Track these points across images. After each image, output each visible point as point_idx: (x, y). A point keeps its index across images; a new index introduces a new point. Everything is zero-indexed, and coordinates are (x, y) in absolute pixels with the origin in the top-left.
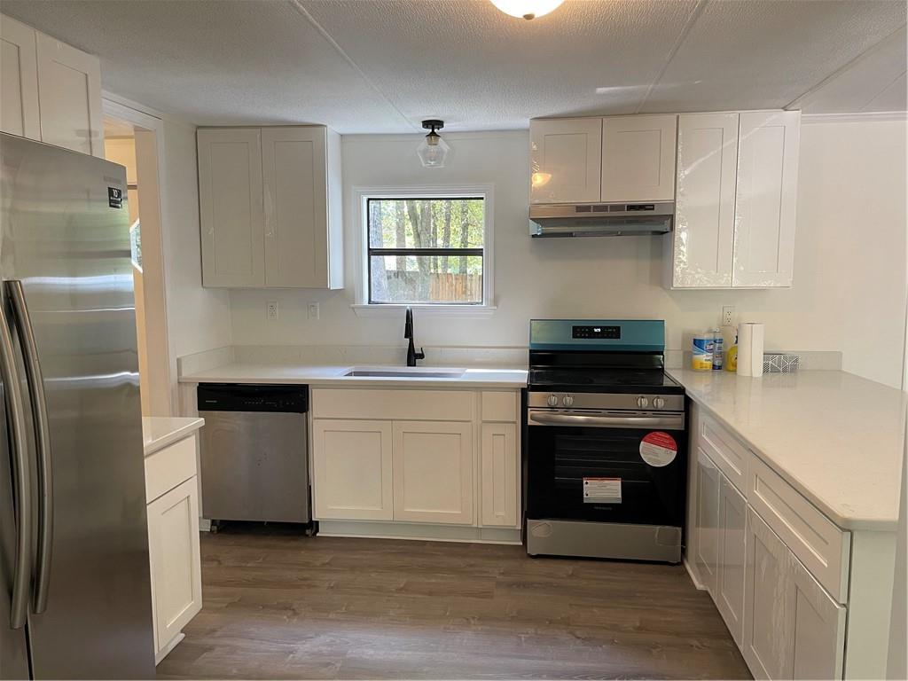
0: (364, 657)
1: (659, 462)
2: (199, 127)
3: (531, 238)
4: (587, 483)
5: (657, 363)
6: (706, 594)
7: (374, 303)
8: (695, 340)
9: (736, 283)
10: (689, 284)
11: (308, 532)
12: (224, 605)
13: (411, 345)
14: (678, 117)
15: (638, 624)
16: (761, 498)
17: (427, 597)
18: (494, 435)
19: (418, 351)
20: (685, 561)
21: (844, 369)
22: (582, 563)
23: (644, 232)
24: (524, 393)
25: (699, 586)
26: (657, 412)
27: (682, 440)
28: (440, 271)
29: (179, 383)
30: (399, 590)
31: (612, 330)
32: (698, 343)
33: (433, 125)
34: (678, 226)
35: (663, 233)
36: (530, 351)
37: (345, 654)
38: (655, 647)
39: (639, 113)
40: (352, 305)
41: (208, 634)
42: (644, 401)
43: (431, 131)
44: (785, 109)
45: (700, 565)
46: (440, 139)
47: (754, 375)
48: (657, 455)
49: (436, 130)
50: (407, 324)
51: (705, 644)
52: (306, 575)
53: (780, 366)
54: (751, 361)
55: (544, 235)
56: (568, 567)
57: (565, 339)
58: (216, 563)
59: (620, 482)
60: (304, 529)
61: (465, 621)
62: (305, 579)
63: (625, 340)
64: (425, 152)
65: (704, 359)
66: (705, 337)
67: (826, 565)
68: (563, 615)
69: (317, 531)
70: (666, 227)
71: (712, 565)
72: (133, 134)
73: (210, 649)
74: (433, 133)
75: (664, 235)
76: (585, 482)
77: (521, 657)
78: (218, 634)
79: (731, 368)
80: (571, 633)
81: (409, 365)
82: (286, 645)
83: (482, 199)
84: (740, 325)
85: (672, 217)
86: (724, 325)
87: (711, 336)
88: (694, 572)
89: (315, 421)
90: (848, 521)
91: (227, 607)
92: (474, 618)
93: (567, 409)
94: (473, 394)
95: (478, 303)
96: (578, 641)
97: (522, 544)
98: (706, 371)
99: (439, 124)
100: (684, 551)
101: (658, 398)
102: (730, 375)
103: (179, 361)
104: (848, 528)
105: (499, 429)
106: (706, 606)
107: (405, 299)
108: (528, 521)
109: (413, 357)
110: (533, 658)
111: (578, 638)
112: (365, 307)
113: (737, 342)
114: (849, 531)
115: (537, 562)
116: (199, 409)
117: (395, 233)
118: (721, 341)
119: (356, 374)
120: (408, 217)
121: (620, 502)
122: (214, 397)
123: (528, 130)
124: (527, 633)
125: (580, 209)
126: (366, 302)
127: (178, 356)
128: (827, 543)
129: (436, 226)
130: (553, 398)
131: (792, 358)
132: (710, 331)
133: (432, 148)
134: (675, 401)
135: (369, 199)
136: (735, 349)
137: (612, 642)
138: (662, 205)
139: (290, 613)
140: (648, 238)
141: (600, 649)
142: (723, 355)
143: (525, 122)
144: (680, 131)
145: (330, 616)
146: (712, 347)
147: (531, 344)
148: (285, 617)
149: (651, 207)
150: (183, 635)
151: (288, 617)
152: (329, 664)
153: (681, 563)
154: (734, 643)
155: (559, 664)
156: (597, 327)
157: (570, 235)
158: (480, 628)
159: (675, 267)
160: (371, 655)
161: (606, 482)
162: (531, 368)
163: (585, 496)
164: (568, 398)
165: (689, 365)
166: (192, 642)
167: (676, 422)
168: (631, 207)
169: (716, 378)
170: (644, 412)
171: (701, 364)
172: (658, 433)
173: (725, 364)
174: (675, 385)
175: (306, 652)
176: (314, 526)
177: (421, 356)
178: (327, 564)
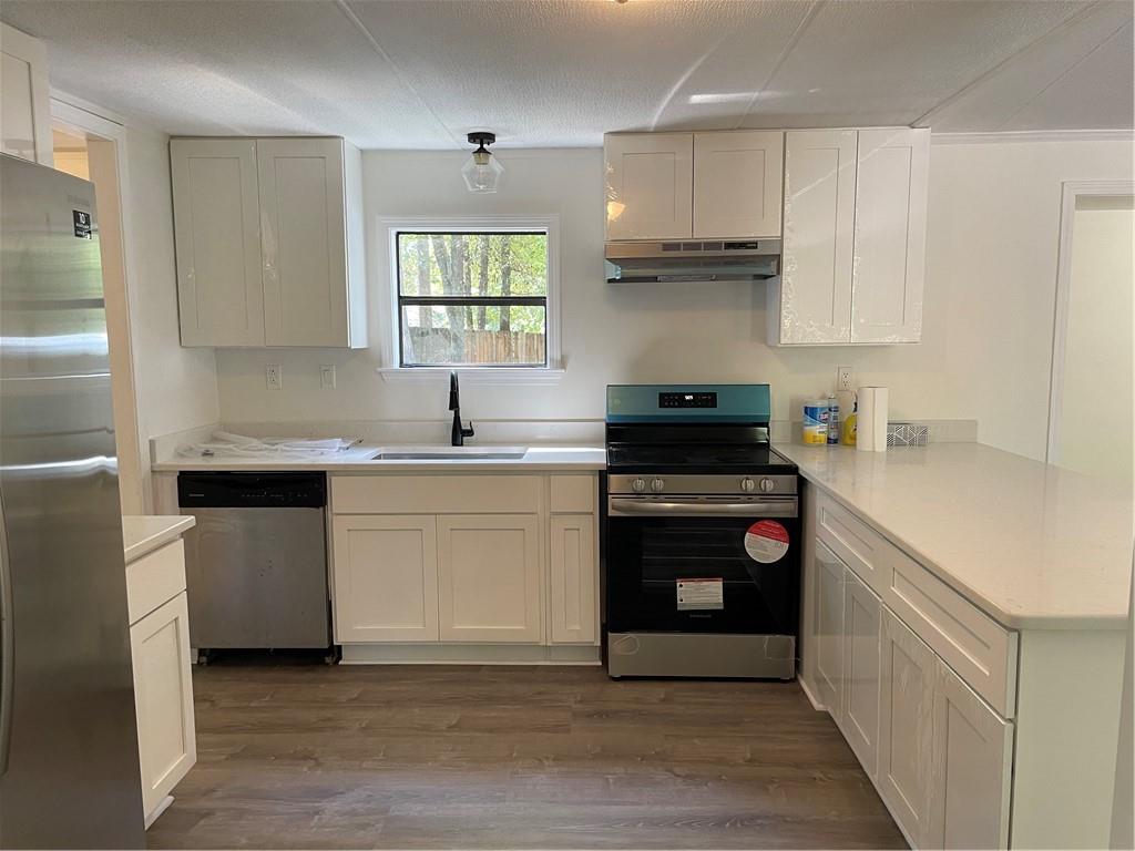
0: (412, 813)
1: (769, 557)
2: (172, 137)
3: (605, 284)
4: (681, 586)
5: (761, 437)
6: (827, 716)
7: (407, 366)
8: (806, 408)
9: (855, 339)
10: (799, 340)
11: (328, 660)
12: (224, 757)
13: (457, 419)
14: (785, 134)
15: (749, 756)
16: (900, 596)
17: (487, 734)
18: (566, 529)
19: (465, 426)
20: (799, 677)
21: (981, 440)
22: (676, 685)
23: (744, 275)
24: (603, 476)
25: (818, 706)
26: (765, 496)
27: (795, 529)
28: (476, 327)
29: (153, 471)
30: (451, 728)
31: (707, 398)
32: (810, 412)
33: (482, 138)
34: (786, 269)
35: (766, 277)
36: (608, 425)
37: (387, 812)
38: (772, 782)
39: (739, 128)
40: (379, 369)
41: (204, 795)
42: (750, 484)
43: (479, 146)
44: (912, 126)
45: (820, 681)
46: (491, 157)
47: (877, 450)
48: (765, 549)
49: (485, 146)
50: (451, 393)
51: (830, 776)
52: (328, 714)
53: (907, 438)
54: (873, 433)
55: (623, 280)
56: (660, 690)
57: (651, 409)
58: (208, 704)
59: (721, 583)
60: (322, 657)
61: (537, 762)
62: (329, 719)
63: (724, 410)
64: (472, 173)
65: (817, 430)
66: (819, 404)
67: (987, 673)
68: (657, 749)
69: (340, 658)
70: (772, 269)
71: (836, 681)
72: (85, 144)
73: (209, 814)
74: (482, 150)
75: (769, 280)
76: (678, 584)
77: (608, 804)
78: (219, 794)
79: (849, 442)
80: (667, 771)
81: (454, 444)
82: (310, 805)
83: (544, 233)
84: (859, 389)
85: (778, 258)
86: (841, 389)
87: (825, 403)
88: (811, 689)
89: (335, 517)
90: (1016, 619)
91: (227, 759)
92: (547, 758)
93: (657, 495)
94: (539, 479)
95: (540, 365)
96: (679, 780)
97: (600, 664)
98: (821, 446)
99: (490, 137)
100: (798, 665)
101: (766, 479)
102: (848, 450)
103: (152, 443)
104: (1014, 628)
105: (573, 522)
106: (828, 729)
107: (446, 361)
108: (610, 634)
109: (459, 434)
110: (624, 804)
111: (678, 776)
112: (397, 372)
113: (856, 410)
114: (1015, 630)
115: (621, 685)
116: (181, 506)
117: (417, 280)
118: (837, 409)
119: (387, 456)
120: (434, 259)
121: (722, 607)
122: (199, 489)
123: (602, 148)
124: (615, 774)
125: (667, 247)
126: (396, 365)
127: (150, 437)
128: (989, 648)
129: (469, 270)
130: (640, 482)
131: (921, 428)
132: (823, 397)
133: (482, 168)
134: (785, 483)
135: (399, 233)
136: (854, 419)
137: (719, 779)
138: (768, 242)
139: (312, 763)
140: (748, 284)
141: (705, 788)
142: (838, 426)
143: (598, 138)
144: (788, 151)
145: (364, 765)
146: (826, 416)
147: (609, 416)
148: (305, 769)
149: (754, 245)
150: (171, 798)
151: (310, 768)
152: (369, 825)
153: (795, 680)
154: (864, 773)
155: (657, 808)
156: (688, 394)
157: (655, 279)
158: (556, 770)
159: (783, 318)
160: (420, 812)
161: (705, 583)
162: (608, 446)
163: (679, 602)
164: (659, 482)
165: (799, 438)
166: (185, 806)
167: (787, 508)
168: (730, 245)
169: (831, 453)
170: (748, 497)
171: (815, 437)
172: (766, 522)
173: (842, 437)
174: (784, 463)
175: (336, 812)
176: (335, 651)
177: (470, 433)
178: (356, 699)
